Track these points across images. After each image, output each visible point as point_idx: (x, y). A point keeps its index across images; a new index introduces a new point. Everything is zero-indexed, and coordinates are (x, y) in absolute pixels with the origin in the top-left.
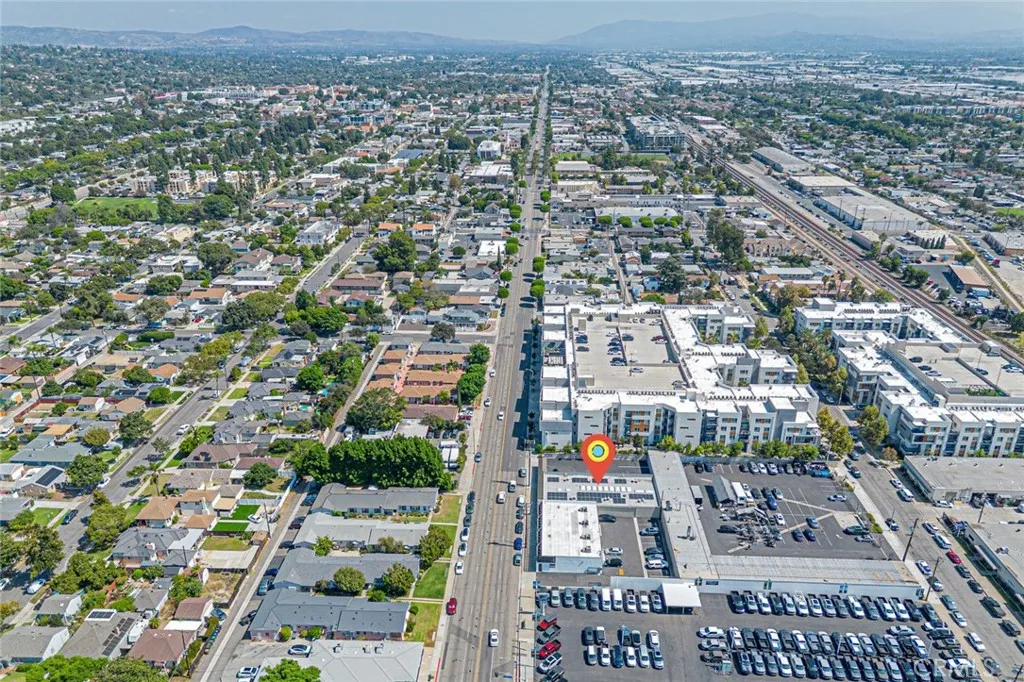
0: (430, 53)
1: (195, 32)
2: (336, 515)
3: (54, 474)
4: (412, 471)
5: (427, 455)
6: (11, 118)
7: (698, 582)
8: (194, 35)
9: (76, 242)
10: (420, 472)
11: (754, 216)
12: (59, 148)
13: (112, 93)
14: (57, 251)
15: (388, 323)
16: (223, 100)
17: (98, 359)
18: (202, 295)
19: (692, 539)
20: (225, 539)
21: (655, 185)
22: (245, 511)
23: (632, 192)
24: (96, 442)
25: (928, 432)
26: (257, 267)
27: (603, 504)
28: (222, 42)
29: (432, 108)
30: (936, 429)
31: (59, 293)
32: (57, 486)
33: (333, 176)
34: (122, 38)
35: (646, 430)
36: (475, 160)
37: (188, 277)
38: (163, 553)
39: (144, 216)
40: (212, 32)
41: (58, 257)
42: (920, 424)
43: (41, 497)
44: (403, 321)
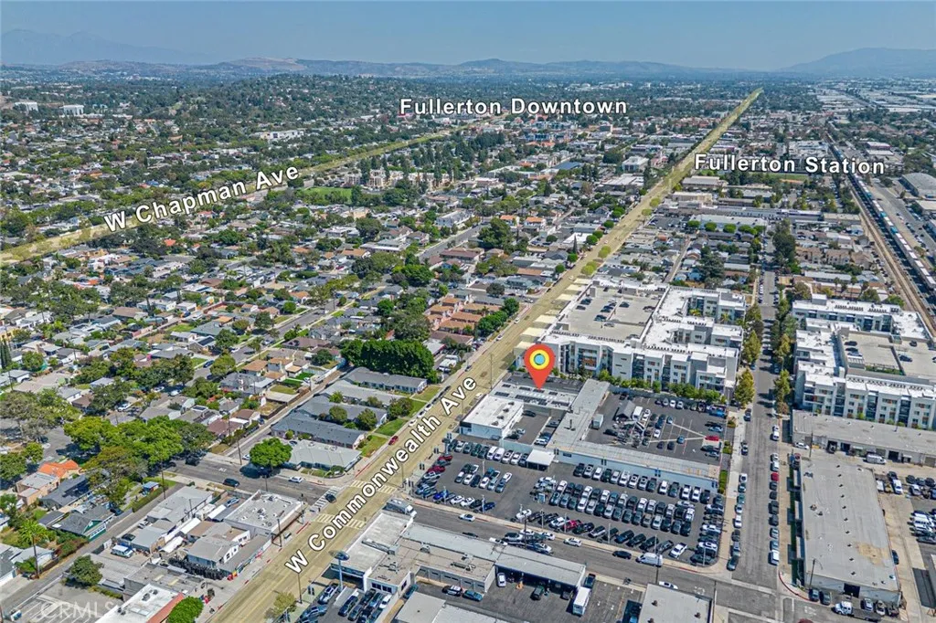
0: (648, 81)
1: (456, 64)
2: (355, 384)
3: (210, 340)
4: (411, 365)
5: (421, 355)
6: (289, 129)
7: (557, 452)
8: (454, 67)
9: (290, 215)
10: (416, 367)
11: (847, 232)
12: (310, 151)
13: (367, 112)
14: (274, 219)
15: (464, 282)
16: (447, 119)
17: (267, 285)
18: (350, 253)
19: (573, 430)
20: (286, 387)
21: (767, 200)
22: (304, 375)
23: (744, 205)
24: (240, 327)
25: (817, 394)
26: (397, 239)
27: (531, 403)
28: (475, 72)
29: (612, 129)
30: (825, 392)
31: (262, 245)
32: (209, 347)
33: (492, 180)
34: (398, 69)
35: (595, 365)
36: (619, 172)
37: (348, 241)
38: (246, 387)
39: (341, 201)
40: (468, 64)
41: (274, 223)
42: (811, 386)
43: (199, 352)
44: (476, 282)
